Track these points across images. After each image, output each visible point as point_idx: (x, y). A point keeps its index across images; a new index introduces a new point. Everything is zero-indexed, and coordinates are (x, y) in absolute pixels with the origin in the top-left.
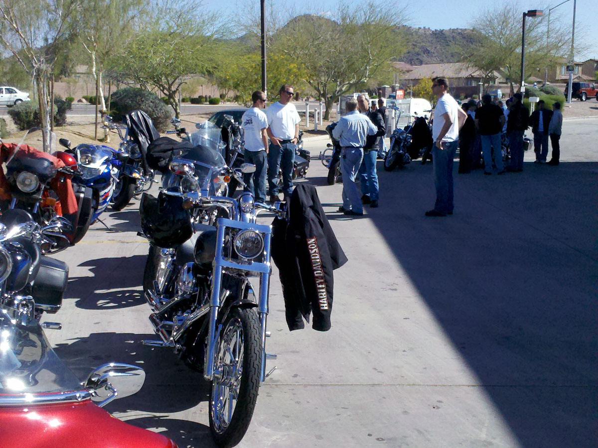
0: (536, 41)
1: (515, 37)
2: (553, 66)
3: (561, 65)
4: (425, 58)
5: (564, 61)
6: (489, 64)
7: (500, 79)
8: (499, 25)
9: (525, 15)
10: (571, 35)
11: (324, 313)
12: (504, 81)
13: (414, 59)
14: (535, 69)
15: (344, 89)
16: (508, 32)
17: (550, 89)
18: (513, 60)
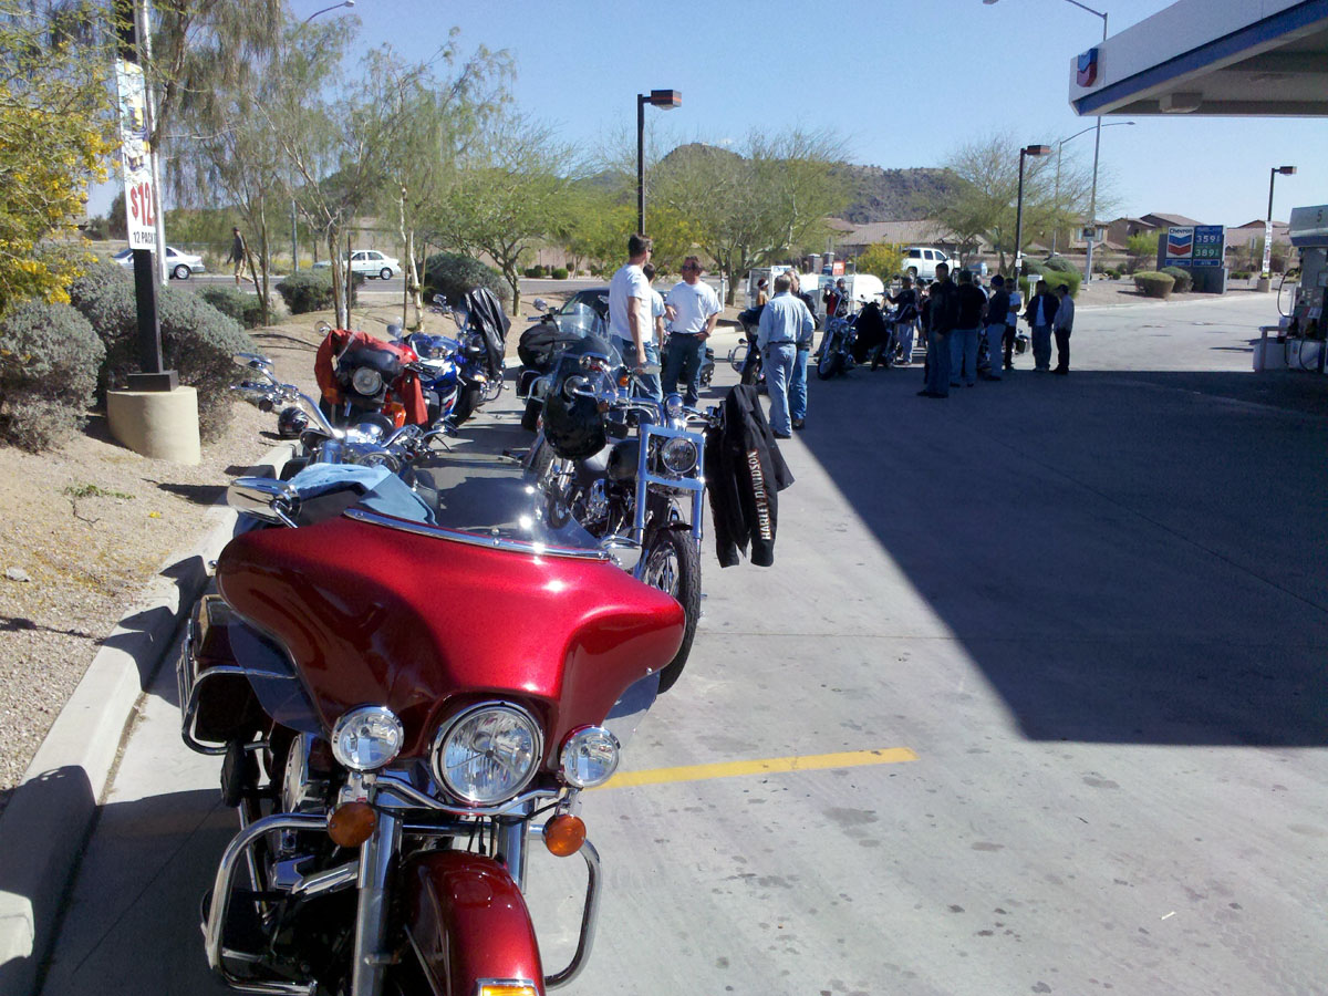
0: (1039, 191)
1: (1008, 185)
2: (1063, 230)
3: (1076, 226)
4: (872, 213)
5: (1080, 220)
6: (969, 223)
7: (985, 246)
8: (985, 166)
9: (1023, 152)
10: (1091, 182)
11: (766, 543)
12: (991, 249)
13: (856, 215)
14: (1037, 233)
15: (756, 259)
16: (998, 177)
17: (1058, 264)
18: (1005, 218)
